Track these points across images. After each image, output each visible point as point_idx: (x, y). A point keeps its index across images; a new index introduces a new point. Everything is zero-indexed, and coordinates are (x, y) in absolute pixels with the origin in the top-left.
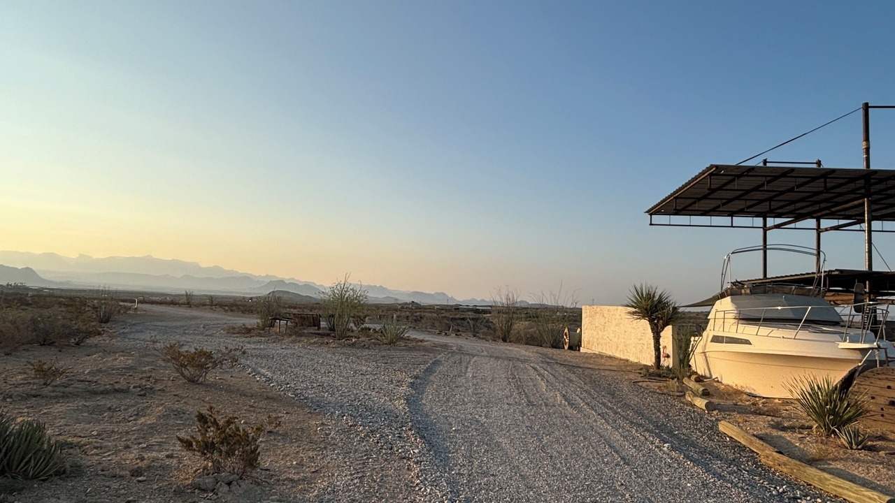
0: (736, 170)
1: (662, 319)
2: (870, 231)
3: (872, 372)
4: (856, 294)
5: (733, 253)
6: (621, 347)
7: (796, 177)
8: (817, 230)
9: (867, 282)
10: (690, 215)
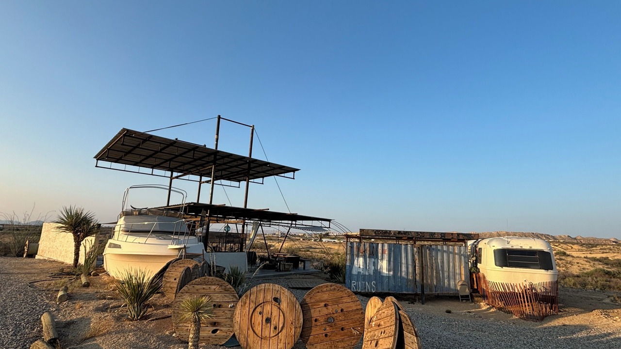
0: (142, 136)
1: (83, 232)
2: (213, 184)
3: (177, 263)
4: (202, 216)
5: (130, 188)
6: (63, 253)
7: (178, 147)
8: (200, 182)
9: (209, 211)
10: (126, 164)
